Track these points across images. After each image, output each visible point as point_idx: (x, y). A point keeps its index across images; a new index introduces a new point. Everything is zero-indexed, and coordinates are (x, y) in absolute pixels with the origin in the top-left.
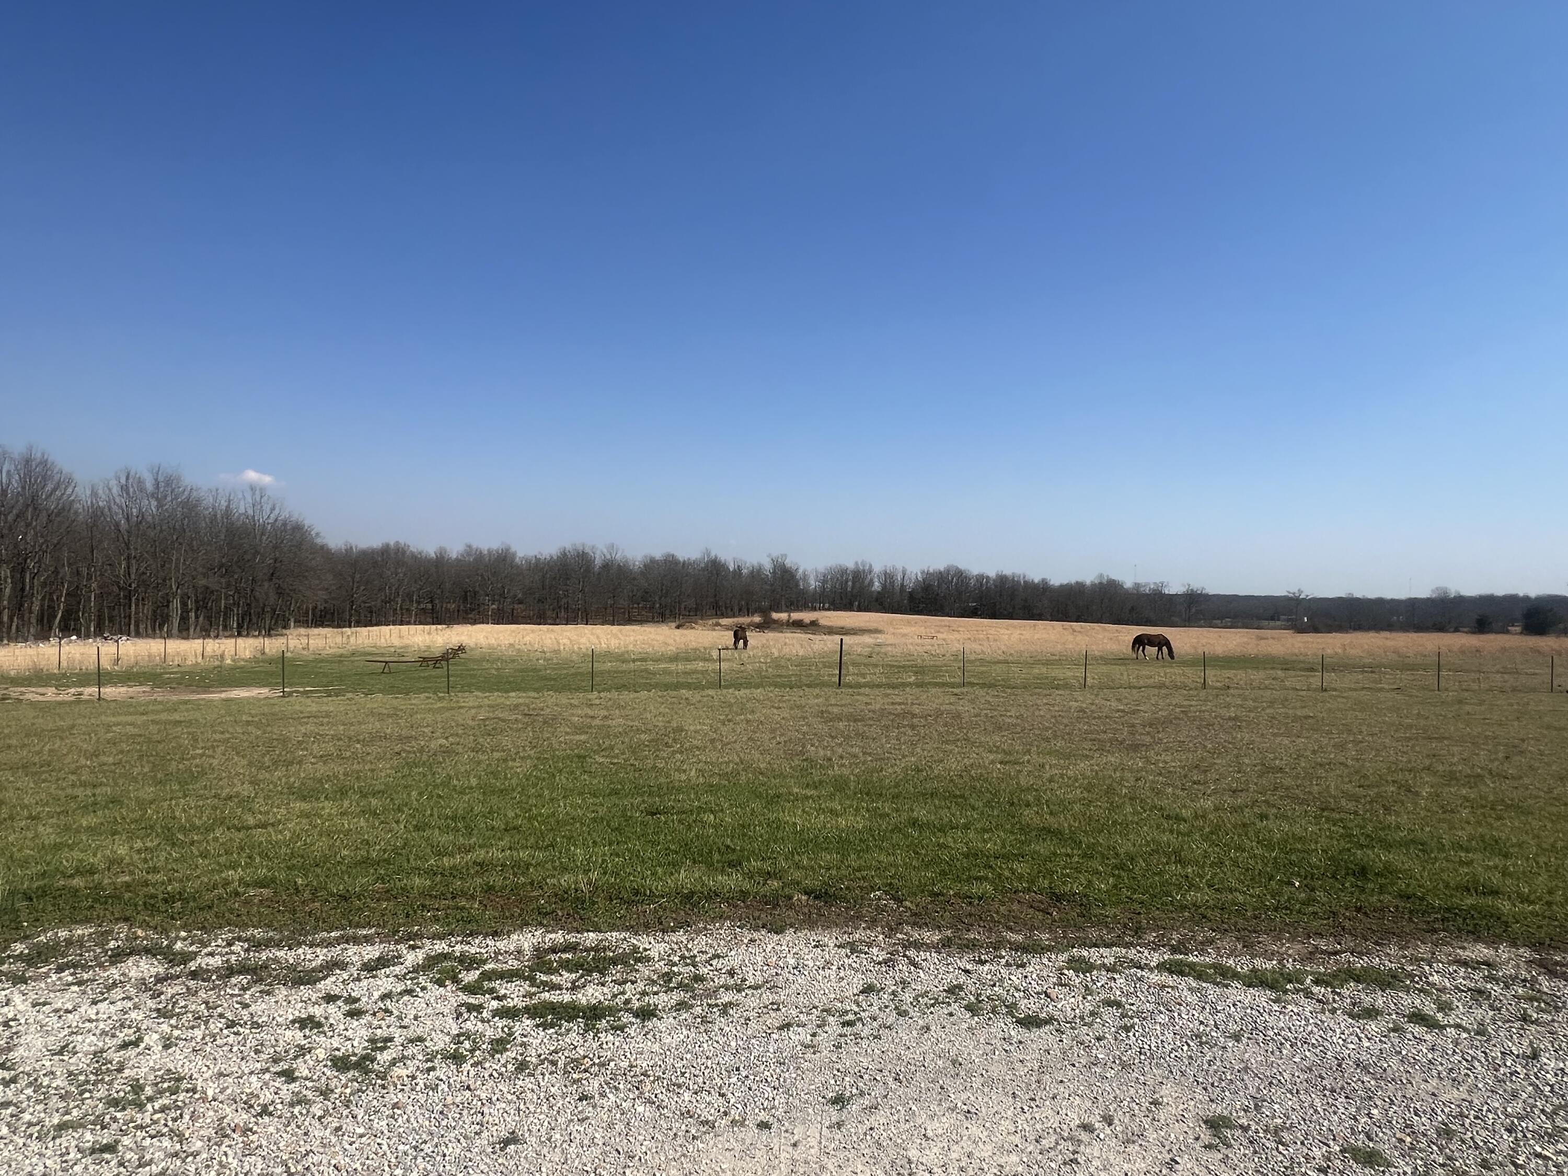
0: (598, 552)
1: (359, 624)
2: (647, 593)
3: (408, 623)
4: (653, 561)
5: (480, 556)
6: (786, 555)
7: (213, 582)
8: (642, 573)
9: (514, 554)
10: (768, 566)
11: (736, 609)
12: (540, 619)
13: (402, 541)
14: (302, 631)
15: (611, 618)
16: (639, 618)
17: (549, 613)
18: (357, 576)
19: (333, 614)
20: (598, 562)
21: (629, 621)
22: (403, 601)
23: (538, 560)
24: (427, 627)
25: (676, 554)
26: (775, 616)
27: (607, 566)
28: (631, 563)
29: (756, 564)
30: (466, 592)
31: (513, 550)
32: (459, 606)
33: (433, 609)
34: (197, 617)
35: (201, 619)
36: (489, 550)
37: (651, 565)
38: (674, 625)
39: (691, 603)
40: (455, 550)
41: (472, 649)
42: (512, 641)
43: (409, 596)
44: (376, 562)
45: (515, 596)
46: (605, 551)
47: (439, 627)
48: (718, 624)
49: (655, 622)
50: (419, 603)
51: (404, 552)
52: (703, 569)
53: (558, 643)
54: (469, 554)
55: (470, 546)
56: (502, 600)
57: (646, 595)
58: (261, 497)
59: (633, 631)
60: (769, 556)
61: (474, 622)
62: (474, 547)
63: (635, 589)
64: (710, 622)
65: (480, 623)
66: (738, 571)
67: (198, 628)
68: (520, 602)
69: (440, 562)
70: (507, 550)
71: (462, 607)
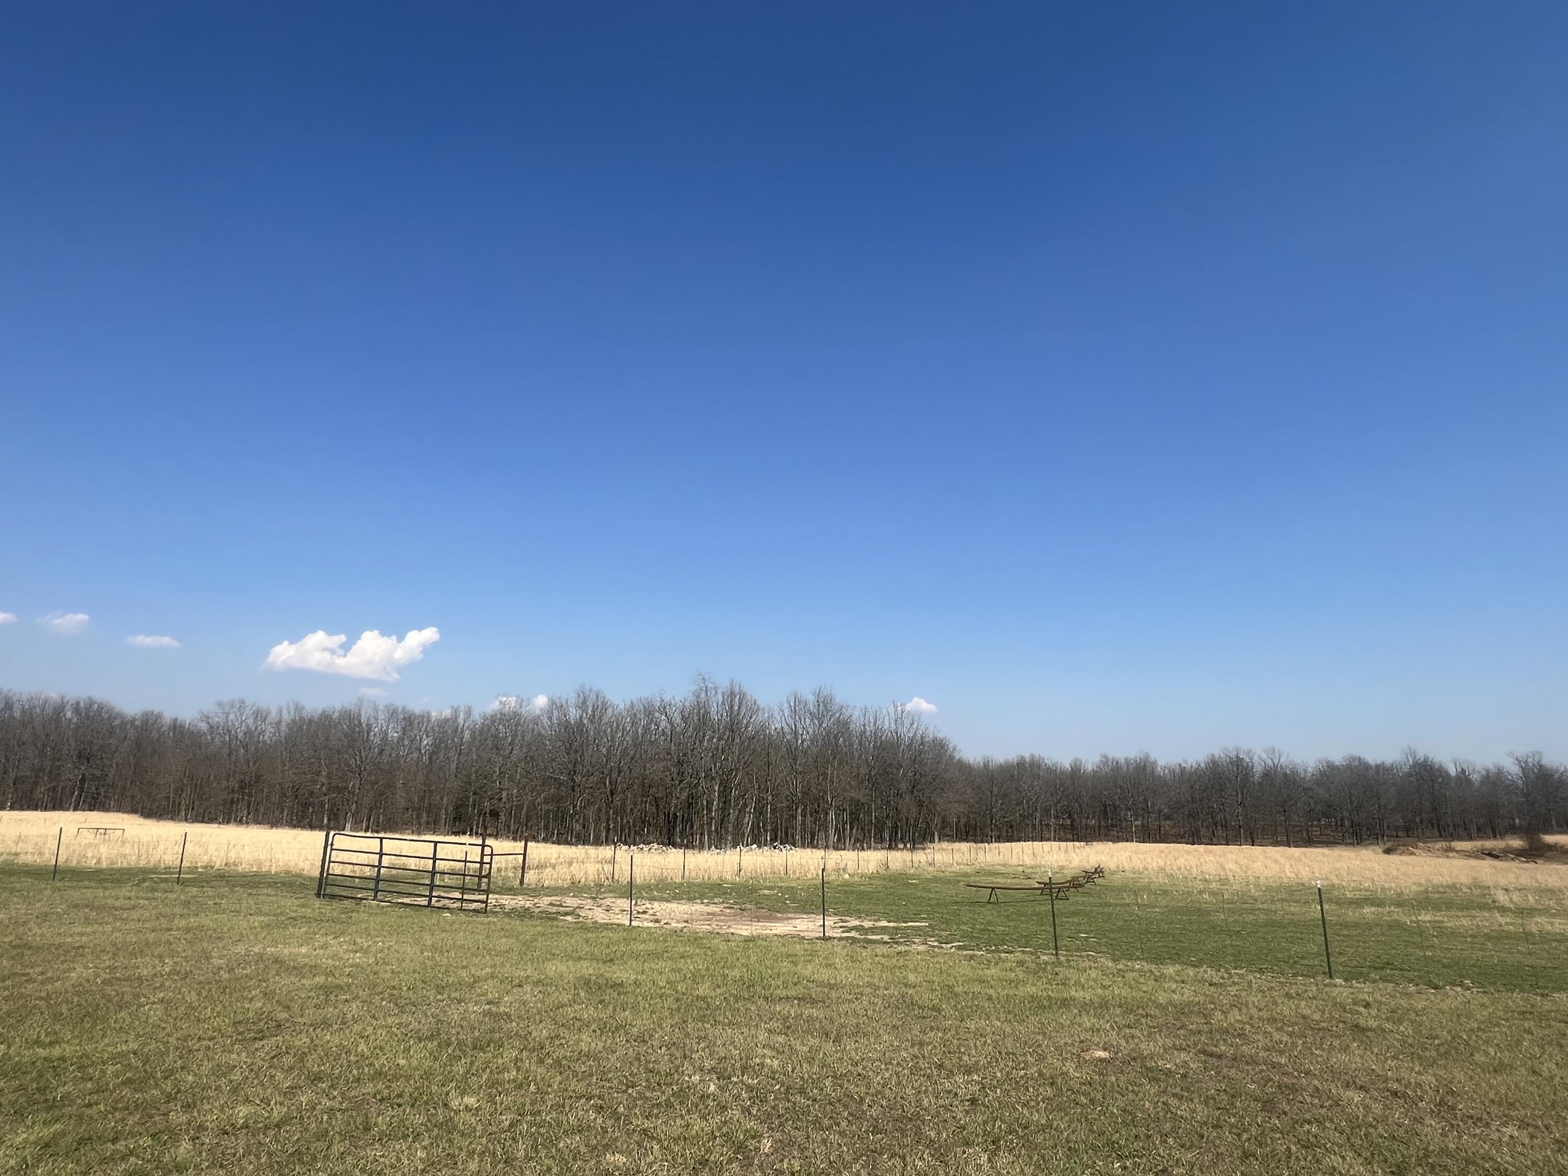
0: (1256, 758)
1: (999, 839)
2: (1330, 806)
3: (1049, 840)
4: (1331, 767)
5: (1117, 767)
6: (1540, 753)
7: (861, 795)
8: (1317, 782)
9: (1155, 763)
10: (1512, 769)
11: (1473, 829)
12: (1194, 838)
13: (1036, 754)
14: (945, 845)
15: (1285, 838)
16: (1324, 838)
17: (1203, 831)
18: (995, 790)
19: (975, 829)
20: (1258, 769)
21: (1309, 842)
22: (1042, 816)
23: (1183, 770)
24: (1063, 844)
25: (1362, 757)
26: (1550, 839)
27: (1269, 775)
28: (1301, 770)
29: (1491, 767)
30: (1105, 806)
31: (1152, 757)
32: (1100, 822)
33: (1072, 825)
34: (851, 829)
35: (855, 830)
36: (1126, 759)
37: (1329, 773)
38: (1379, 849)
39: (1398, 820)
40: (1090, 761)
41: (1113, 873)
42: (1161, 863)
43: (1047, 811)
44: (1012, 776)
45: (1160, 811)
46: (1264, 756)
47: (1077, 844)
48: (1450, 849)
49: (1346, 844)
50: (1057, 817)
51: (1039, 767)
52: (1409, 775)
53: (1224, 868)
54: (1106, 764)
55: (1106, 757)
56: (1146, 815)
57: (1328, 810)
58: (903, 712)
59: (1323, 854)
60: (1510, 754)
61: (1117, 840)
62: (1110, 756)
63: (1312, 801)
64: (1439, 845)
65: (1123, 841)
66: (1463, 778)
67: (853, 839)
68: (1167, 818)
69: (1076, 773)
70: (1147, 757)
71: (1102, 823)
